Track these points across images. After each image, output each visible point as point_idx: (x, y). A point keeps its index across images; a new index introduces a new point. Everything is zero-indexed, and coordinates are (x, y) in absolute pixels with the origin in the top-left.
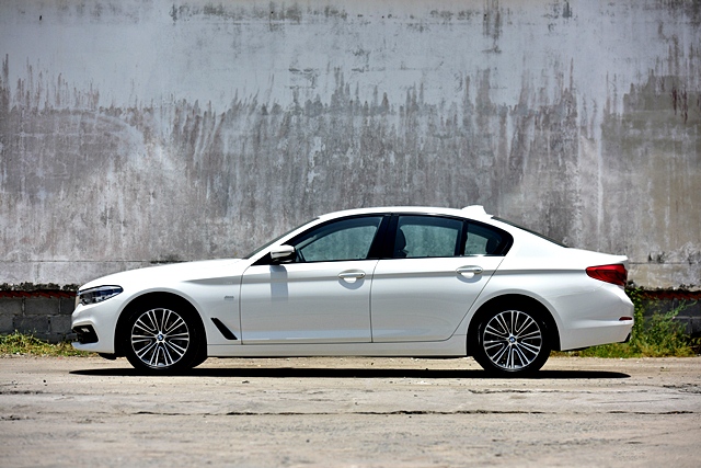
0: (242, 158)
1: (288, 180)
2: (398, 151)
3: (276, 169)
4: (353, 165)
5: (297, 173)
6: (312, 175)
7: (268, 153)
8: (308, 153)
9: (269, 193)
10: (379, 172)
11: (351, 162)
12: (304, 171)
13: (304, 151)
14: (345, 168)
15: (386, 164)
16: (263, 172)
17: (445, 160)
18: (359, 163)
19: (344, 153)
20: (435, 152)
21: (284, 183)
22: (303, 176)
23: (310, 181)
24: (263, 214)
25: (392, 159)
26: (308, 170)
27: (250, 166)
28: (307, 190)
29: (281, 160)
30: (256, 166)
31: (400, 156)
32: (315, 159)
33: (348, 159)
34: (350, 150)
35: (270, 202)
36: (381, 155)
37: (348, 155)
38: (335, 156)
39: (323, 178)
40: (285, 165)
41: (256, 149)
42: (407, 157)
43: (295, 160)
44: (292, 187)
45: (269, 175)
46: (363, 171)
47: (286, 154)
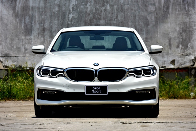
0: (39, 8)
1: (60, 18)
2: (111, 4)
3: (54, 13)
4: (91, 11)
5: (64, 15)
6: (71, 16)
7: (51, 6)
8: (69, 5)
9: (51, 24)
10: (102, 14)
11: (89, 9)
12: (67, 14)
13: (67, 4)
14: (86, 12)
15: (106, 10)
16: (48, 14)
17: (133, 8)
18: (93, 10)
19: (86, 5)
20: (128, 4)
21: (58, 20)
22: (67, 16)
23: (70, 18)
24: (49, 34)
25: (108, 7)
26: (69, 13)
27: (42, 12)
28: (69, 23)
29: (57, 9)
30: (45, 12)
31: (112, 6)
32: (73, 8)
33: (87, 8)
34: (89, 4)
35: (52, 28)
36: (103, 6)
37: (88, 6)
38: (82, 7)
39: (76, 17)
40: (58, 11)
41: (45, 4)
42: (115, 7)
43: (63, 9)
44: (62, 21)
45: (51, 16)
46: (95, 13)
47: (59, 6)
